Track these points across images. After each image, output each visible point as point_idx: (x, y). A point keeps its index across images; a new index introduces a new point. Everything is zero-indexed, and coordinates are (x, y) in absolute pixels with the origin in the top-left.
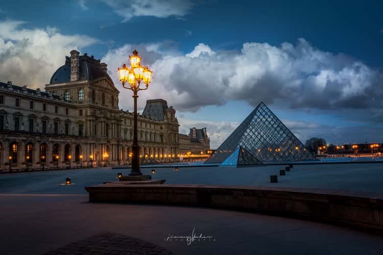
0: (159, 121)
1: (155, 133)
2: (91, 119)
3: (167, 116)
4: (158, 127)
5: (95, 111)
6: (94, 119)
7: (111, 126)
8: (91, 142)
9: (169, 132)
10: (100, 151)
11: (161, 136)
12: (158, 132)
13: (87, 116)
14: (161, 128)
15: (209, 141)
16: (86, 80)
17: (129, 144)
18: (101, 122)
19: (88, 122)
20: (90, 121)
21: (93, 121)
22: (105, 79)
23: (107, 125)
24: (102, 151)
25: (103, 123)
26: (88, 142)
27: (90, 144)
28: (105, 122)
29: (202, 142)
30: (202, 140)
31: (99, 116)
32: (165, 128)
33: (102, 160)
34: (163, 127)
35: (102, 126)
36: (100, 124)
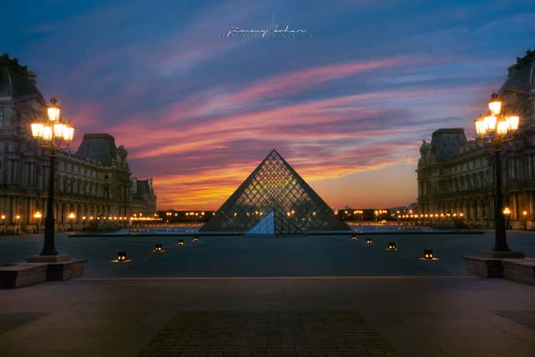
0: (104, 166)
1: (97, 184)
2: (14, 157)
3: (115, 159)
4: (101, 176)
5: (20, 145)
6: (19, 158)
7: (42, 171)
8: (13, 194)
9: (118, 183)
10: (26, 208)
11: (105, 188)
12: (101, 183)
13: (8, 153)
14: (107, 177)
15: (155, 198)
16: (8, 95)
17: (72, 200)
18: (30, 163)
19: (10, 163)
20: (13, 160)
21: (18, 160)
22: (37, 98)
23: (38, 169)
24: (29, 210)
25: (32, 165)
26: (9, 194)
27: (12, 198)
28: (34, 163)
29: (146, 199)
30: (145, 196)
31: (26, 154)
32: (112, 177)
33: (28, 223)
34: (110, 175)
35: (30, 171)
36: (27, 166)
